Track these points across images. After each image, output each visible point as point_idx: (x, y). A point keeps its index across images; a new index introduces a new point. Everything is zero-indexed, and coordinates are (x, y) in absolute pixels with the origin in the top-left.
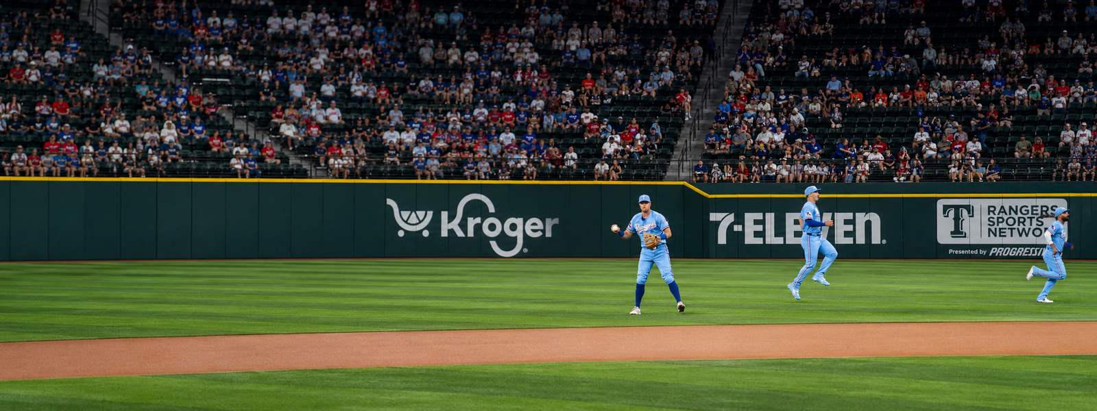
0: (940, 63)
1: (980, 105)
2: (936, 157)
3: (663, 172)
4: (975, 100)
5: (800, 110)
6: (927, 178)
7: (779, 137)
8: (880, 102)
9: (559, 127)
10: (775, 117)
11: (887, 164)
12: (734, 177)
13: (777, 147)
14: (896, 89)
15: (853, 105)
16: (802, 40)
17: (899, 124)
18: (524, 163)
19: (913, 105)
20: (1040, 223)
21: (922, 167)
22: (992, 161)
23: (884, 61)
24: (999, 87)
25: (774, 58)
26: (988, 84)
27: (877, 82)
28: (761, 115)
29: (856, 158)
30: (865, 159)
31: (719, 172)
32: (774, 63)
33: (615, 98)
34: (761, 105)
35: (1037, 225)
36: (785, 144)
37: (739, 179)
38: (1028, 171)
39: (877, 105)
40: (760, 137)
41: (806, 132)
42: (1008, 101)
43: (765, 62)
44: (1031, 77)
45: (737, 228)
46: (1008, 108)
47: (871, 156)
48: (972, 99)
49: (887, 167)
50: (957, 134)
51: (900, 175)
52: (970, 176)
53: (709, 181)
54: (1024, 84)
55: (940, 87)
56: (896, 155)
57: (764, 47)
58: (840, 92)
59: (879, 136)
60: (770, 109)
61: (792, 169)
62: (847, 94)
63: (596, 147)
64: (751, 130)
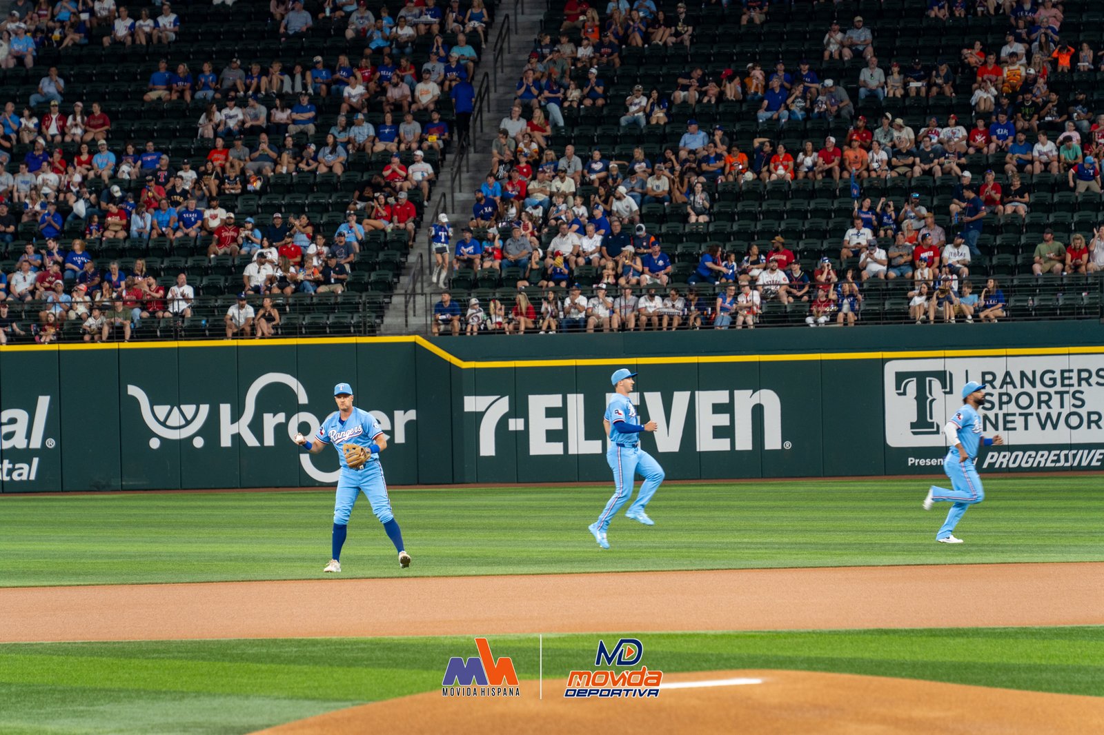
0: (891, 95)
1: (967, 174)
2: (886, 276)
3: (377, 317)
4: (958, 165)
5: (631, 191)
6: (866, 317)
7: (592, 243)
8: (781, 171)
9: (163, 235)
10: (583, 204)
11: (794, 291)
12: (509, 323)
13: (589, 262)
14: (809, 146)
15: (731, 178)
16: (635, 58)
17: (815, 212)
18: (82, 309)
19: (841, 177)
20: (1079, 403)
21: (860, 297)
22: (991, 283)
23: (786, 92)
24: (1004, 138)
25: (582, 91)
26: (983, 133)
27: (775, 132)
28: (558, 200)
29: (736, 281)
30: (753, 284)
31: (479, 314)
32: (581, 102)
33: (269, 179)
34: (557, 184)
35: (1074, 405)
36: (602, 256)
37: (517, 329)
38: (1058, 300)
39: (774, 177)
40: (557, 244)
41: (643, 233)
42: (1020, 166)
43: (565, 99)
44: (1065, 117)
45: (516, 425)
46: (1021, 178)
47: (764, 277)
48: (952, 164)
49: (795, 297)
50: (924, 231)
51: (818, 312)
52: (949, 312)
53: (463, 332)
54: (1053, 131)
55: (891, 140)
56: (810, 275)
57: (563, 72)
58: (705, 153)
59: (778, 238)
60: (573, 189)
61: (617, 306)
62: (719, 157)
63: (231, 273)
64: (539, 230)
